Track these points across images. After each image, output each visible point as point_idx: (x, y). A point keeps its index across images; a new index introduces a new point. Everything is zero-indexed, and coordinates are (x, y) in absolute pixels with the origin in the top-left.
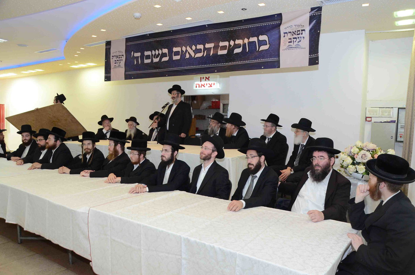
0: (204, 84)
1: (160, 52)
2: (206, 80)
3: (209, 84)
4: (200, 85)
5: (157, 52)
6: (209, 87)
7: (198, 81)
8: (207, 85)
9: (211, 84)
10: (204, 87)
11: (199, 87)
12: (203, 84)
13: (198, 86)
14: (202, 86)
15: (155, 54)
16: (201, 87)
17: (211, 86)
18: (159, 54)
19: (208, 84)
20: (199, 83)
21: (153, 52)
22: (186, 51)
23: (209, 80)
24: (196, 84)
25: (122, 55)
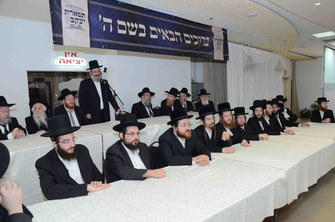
0: (71, 60)
2: (72, 56)
3: (76, 60)
4: (66, 61)
6: (76, 63)
7: (63, 56)
8: (74, 61)
9: (79, 61)
11: (64, 63)
12: (70, 60)
13: (62, 61)
14: (68, 62)
16: (67, 63)
17: (79, 63)
19: (75, 60)
20: (64, 58)
23: (76, 56)
24: (60, 59)
25: (82, 14)
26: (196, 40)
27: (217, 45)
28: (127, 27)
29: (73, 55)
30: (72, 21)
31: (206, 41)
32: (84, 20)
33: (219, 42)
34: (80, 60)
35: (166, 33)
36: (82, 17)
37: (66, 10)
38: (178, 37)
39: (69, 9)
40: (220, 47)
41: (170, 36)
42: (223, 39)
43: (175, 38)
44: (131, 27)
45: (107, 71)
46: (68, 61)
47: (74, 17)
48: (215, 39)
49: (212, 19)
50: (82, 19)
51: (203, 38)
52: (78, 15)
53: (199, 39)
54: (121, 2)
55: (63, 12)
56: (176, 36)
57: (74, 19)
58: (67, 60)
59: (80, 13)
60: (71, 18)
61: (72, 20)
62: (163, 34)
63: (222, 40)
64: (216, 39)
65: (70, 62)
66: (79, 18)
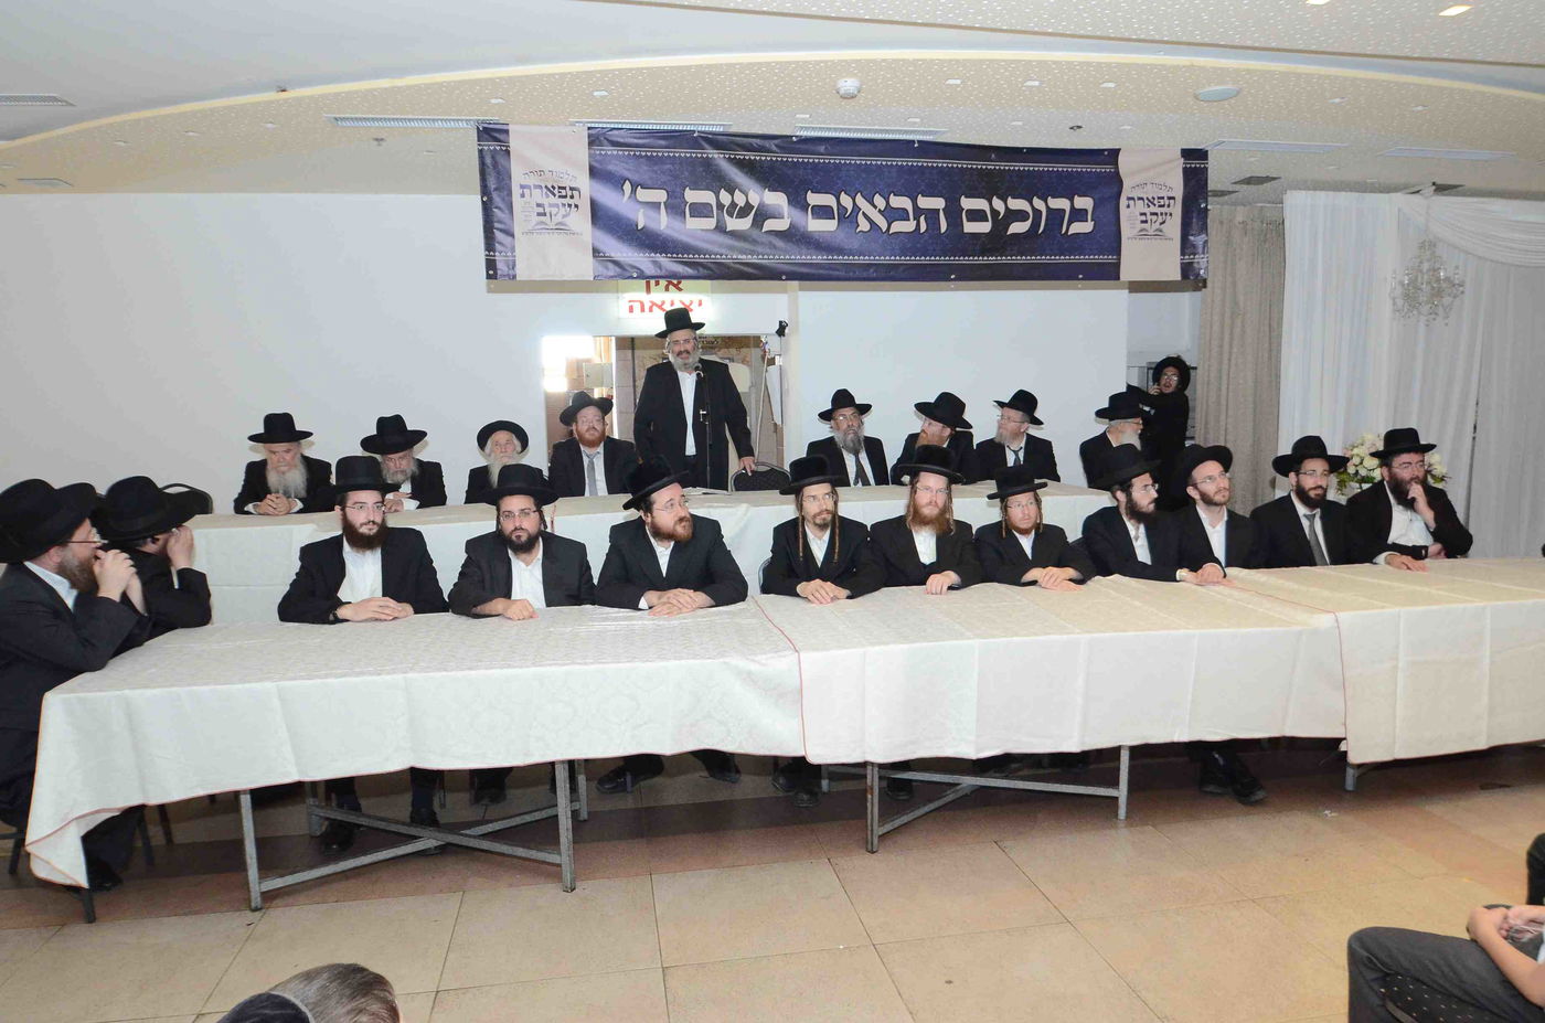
1: (754, 198)
2: (667, 289)
4: (646, 306)
7: (636, 292)
11: (643, 310)
12: (659, 303)
13: (637, 307)
14: (654, 307)
16: (651, 310)
20: (642, 296)
21: (725, 198)
22: (856, 208)
23: (680, 290)
24: (630, 301)
25: (572, 189)
26: (1020, 216)
27: (1143, 222)
28: (720, 206)
29: (671, 286)
30: (539, 214)
31: (1078, 215)
32: (576, 206)
33: (1153, 209)
35: (875, 207)
36: (572, 197)
37: (522, 187)
38: (932, 215)
39: (532, 181)
40: (1160, 230)
41: (893, 214)
42: (1179, 192)
43: (917, 218)
44: (733, 205)
45: (786, 331)
46: (654, 304)
47: (545, 201)
48: (1129, 199)
49: (1079, 127)
50: (571, 202)
51: (1061, 203)
52: (557, 195)
53: (1037, 213)
54: (699, 132)
55: (516, 191)
56: (918, 212)
57: (547, 206)
58: (652, 302)
59: (564, 188)
60: (538, 205)
61: (541, 210)
62: (864, 213)
63: (1173, 198)
64: (1142, 199)
66: (559, 201)
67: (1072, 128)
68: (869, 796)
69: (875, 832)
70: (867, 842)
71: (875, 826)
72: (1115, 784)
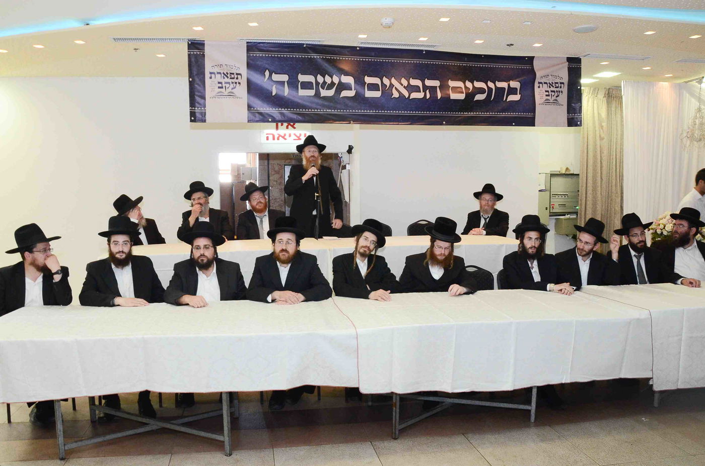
0: (285, 135)
1: (336, 80)
2: (287, 128)
3: (295, 134)
4: (276, 137)
5: (328, 80)
6: (294, 140)
7: (271, 128)
8: (290, 136)
9: (298, 135)
10: (285, 139)
11: (274, 139)
12: (283, 135)
13: (271, 137)
14: (280, 138)
15: (325, 82)
16: (278, 139)
17: (300, 139)
18: (333, 84)
19: (292, 135)
20: (274, 131)
21: (320, 79)
22: (392, 85)
23: (295, 128)
24: (267, 134)
25: (237, 74)
26: (481, 91)
27: (547, 95)
28: (317, 83)
29: (289, 126)
30: (219, 88)
31: (512, 91)
32: (239, 83)
33: (552, 89)
34: (300, 135)
35: (402, 85)
36: (237, 78)
37: (211, 73)
38: (433, 89)
39: (216, 70)
40: (556, 100)
41: (411, 89)
43: (424, 91)
45: (353, 151)
46: (280, 136)
47: (223, 81)
48: (539, 83)
49: (512, 45)
50: (237, 81)
51: (500, 85)
52: (229, 77)
53: (490, 89)
54: (306, 44)
55: (207, 75)
56: (425, 88)
57: (223, 83)
58: (278, 134)
59: (233, 74)
60: (219, 83)
61: (220, 85)
62: (395, 87)
64: (545, 83)
65: (283, 137)
66: (230, 81)
67: (508, 45)
68: (394, 408)
69: (397, 428)
70: (392, 433)
71: (397, 425)
72: (529, 403)
